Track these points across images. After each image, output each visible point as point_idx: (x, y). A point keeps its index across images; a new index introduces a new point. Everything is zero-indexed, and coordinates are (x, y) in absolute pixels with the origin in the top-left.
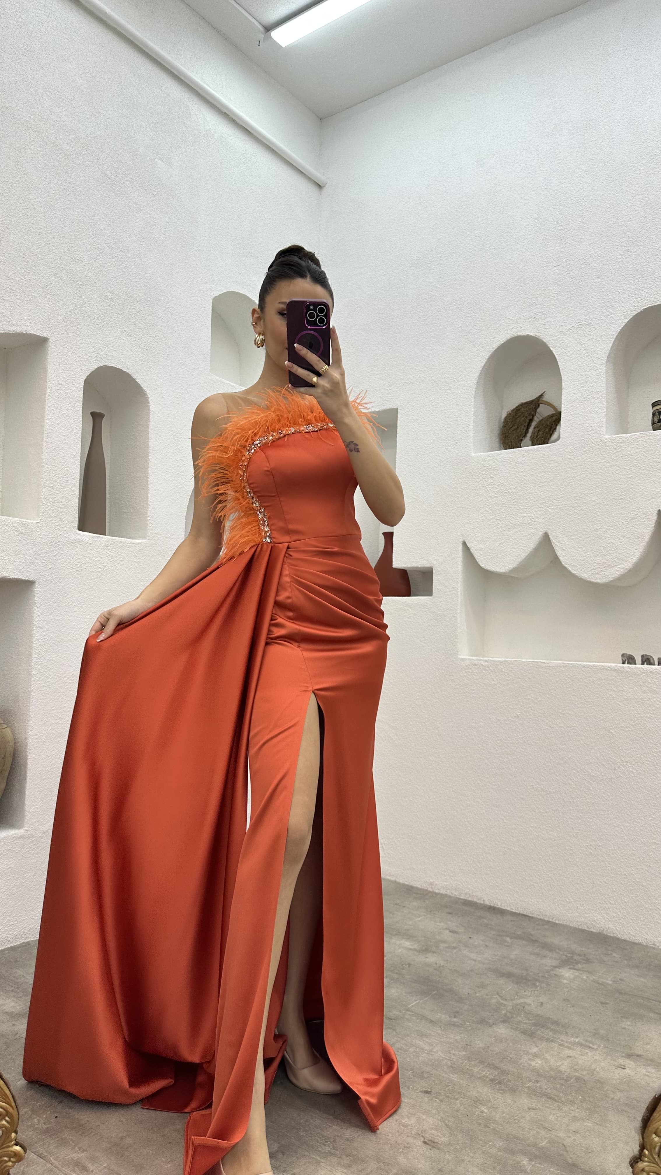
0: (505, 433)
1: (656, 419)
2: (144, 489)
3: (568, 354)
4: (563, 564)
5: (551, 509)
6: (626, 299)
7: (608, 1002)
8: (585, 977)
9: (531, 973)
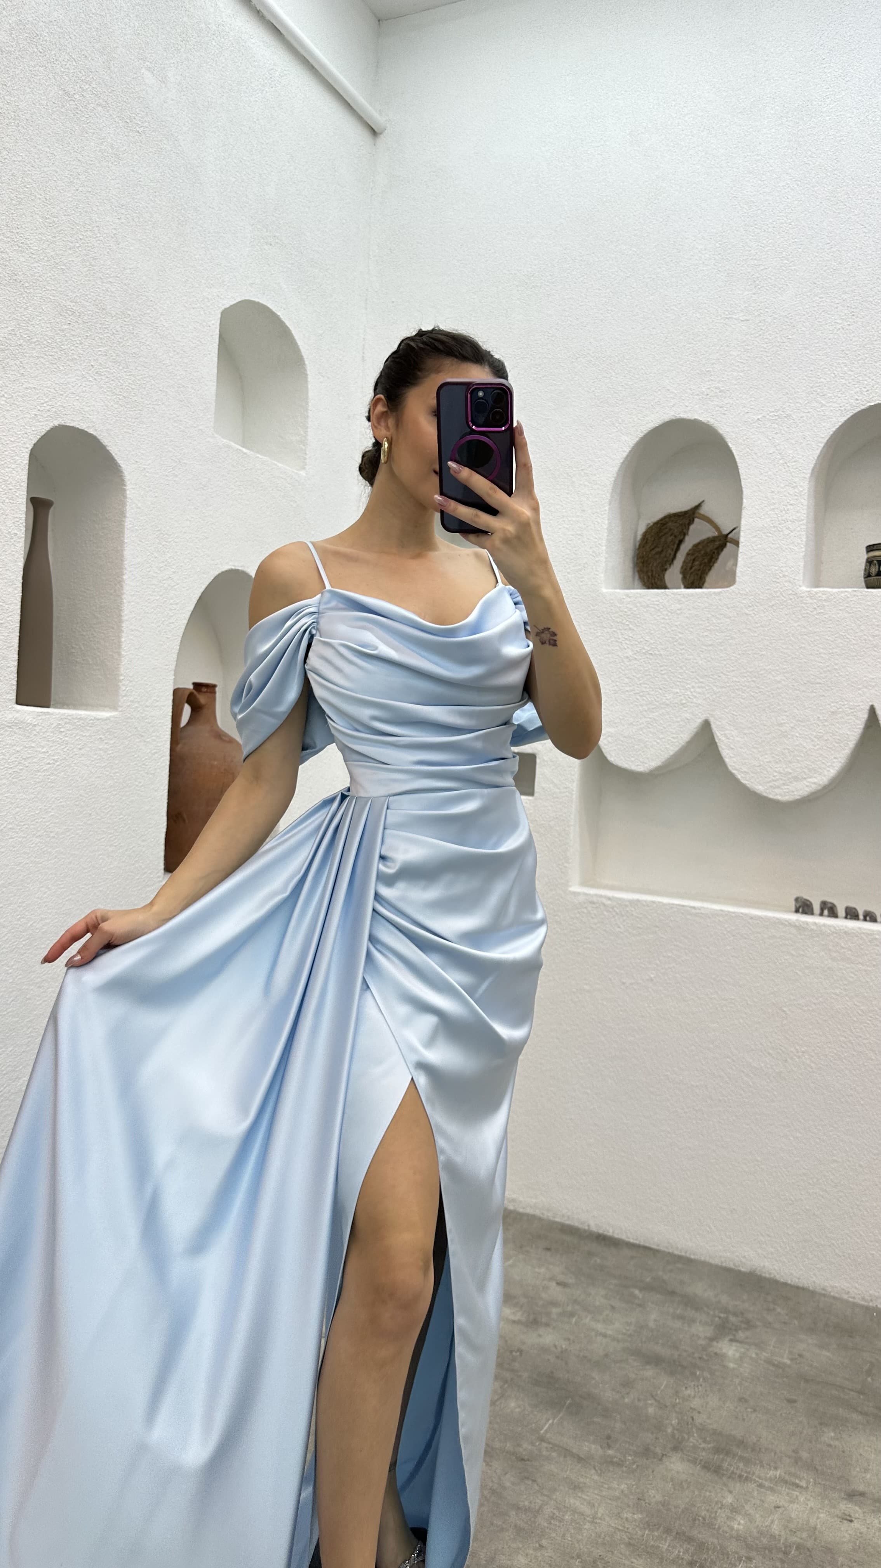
0: (642, 557)
1: (874, 570)
2: (113, 628)
3: (754, 456)
4: (730, 768)
5: (716, 686)
6: (845, 386)
7: (794, 1397)
8: (754, 1356)
9: (684, 1354)
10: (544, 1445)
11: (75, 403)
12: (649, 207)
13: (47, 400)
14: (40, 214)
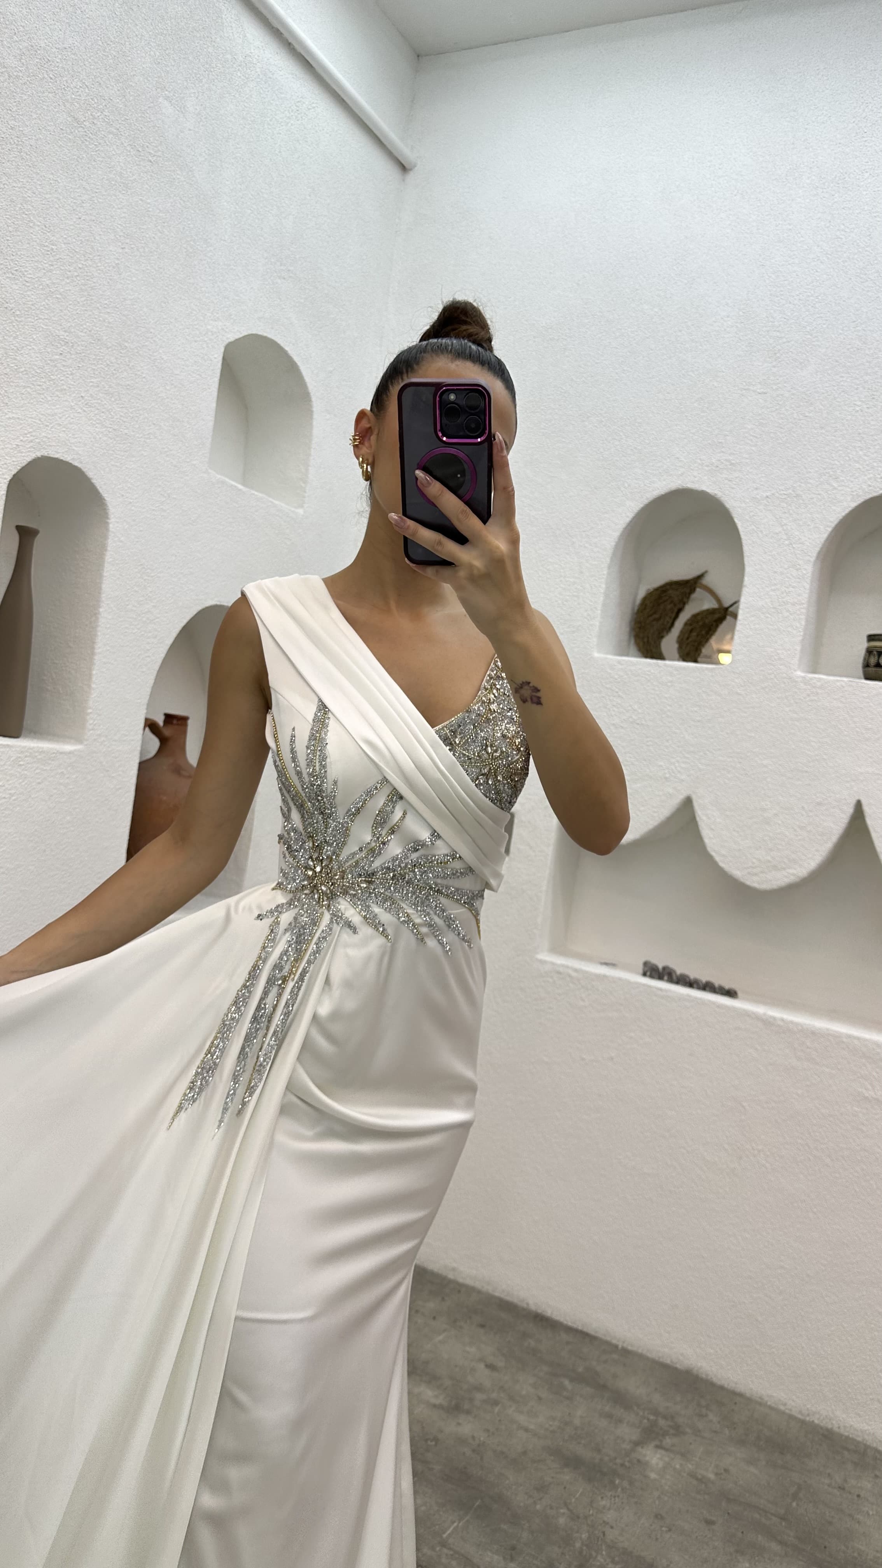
0: (640, 622)
1: (873, 661)
2: (85, 660)
3: (760, 534)
4: (709, 849)
5: (703, 764)
7: (714, 1519)
8: (678, 1466)
9: (606, 1459)
10: (445, 1551)
11: (61, 435)
12: (674, 267)
13: (31, 430)
14: (38, 241)
